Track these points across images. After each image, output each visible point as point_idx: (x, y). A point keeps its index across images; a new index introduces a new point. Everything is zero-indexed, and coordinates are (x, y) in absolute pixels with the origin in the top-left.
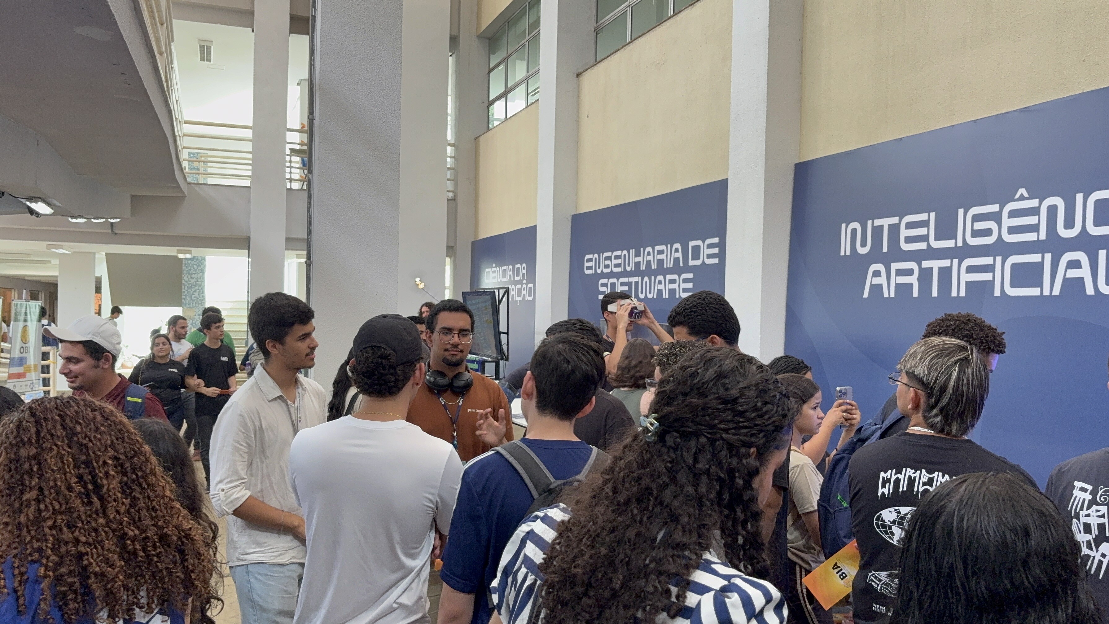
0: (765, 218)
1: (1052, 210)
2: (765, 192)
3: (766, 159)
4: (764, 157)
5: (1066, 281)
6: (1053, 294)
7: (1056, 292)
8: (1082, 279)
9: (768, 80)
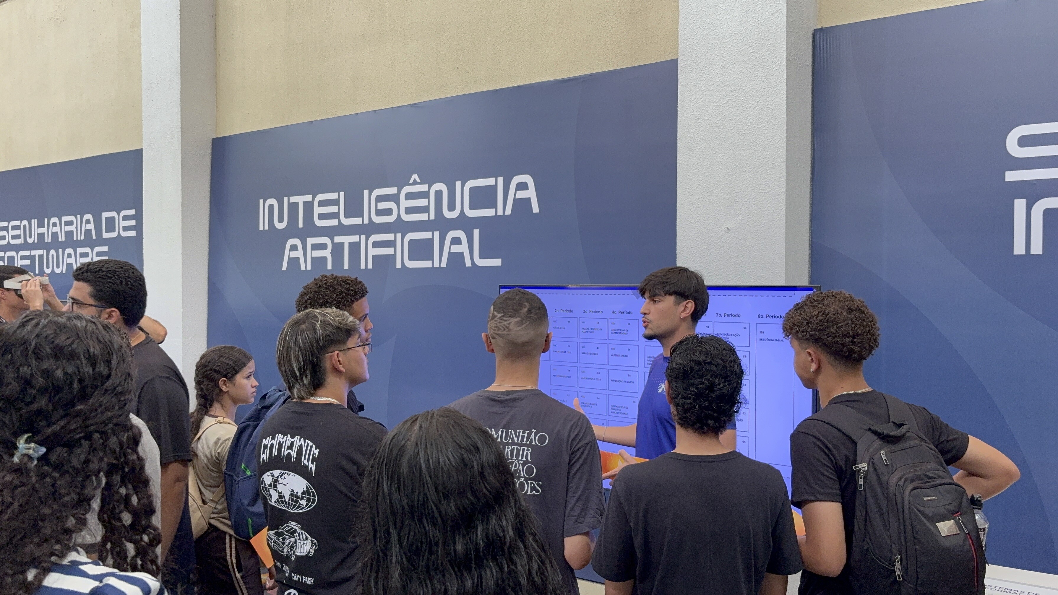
0: (182, 191)
1: (439, 194)
2: (182, 165)
3: (182, 132)
4: (179, 130)
5: (451, 254)
6: (442, 266)
7: (444, 265)
8: (462, 253)
9: (181, 52)
